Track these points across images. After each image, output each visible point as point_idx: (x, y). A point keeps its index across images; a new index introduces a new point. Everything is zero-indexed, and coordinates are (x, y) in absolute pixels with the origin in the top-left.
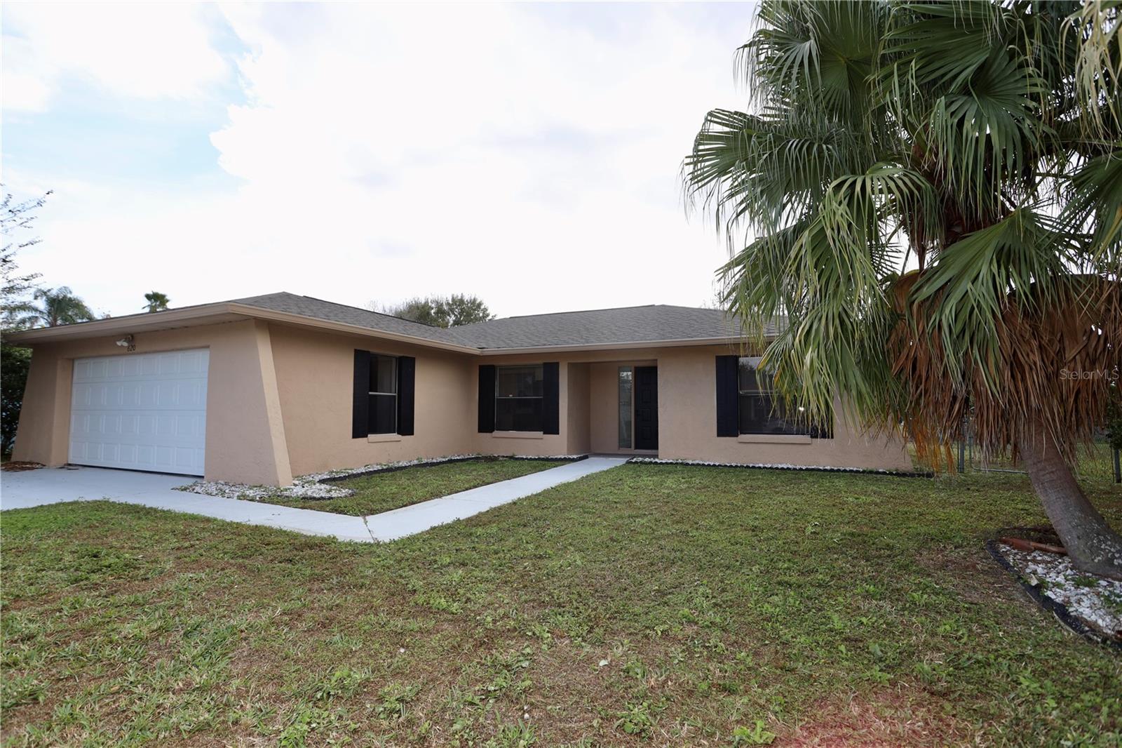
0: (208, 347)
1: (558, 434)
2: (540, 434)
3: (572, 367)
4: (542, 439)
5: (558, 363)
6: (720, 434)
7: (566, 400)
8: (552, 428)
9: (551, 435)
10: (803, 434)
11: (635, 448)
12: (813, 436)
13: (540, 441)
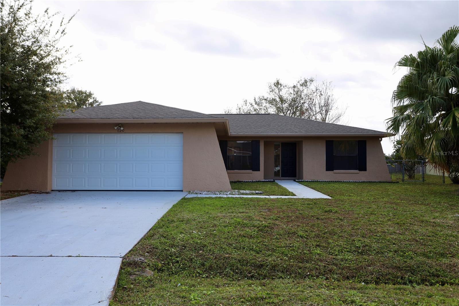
0: (183, 133)
1: (260, 171)
2: (250, 171)
3: (266, 143)
4: (252, 173)
5: (259, 141)
6: (327, 170)
7: (263, 156)
8: (256, 168)
9: (256, 172)
10: (356, 170)
11: (282, 177)
12: (360, 170)
13: (251, 174)
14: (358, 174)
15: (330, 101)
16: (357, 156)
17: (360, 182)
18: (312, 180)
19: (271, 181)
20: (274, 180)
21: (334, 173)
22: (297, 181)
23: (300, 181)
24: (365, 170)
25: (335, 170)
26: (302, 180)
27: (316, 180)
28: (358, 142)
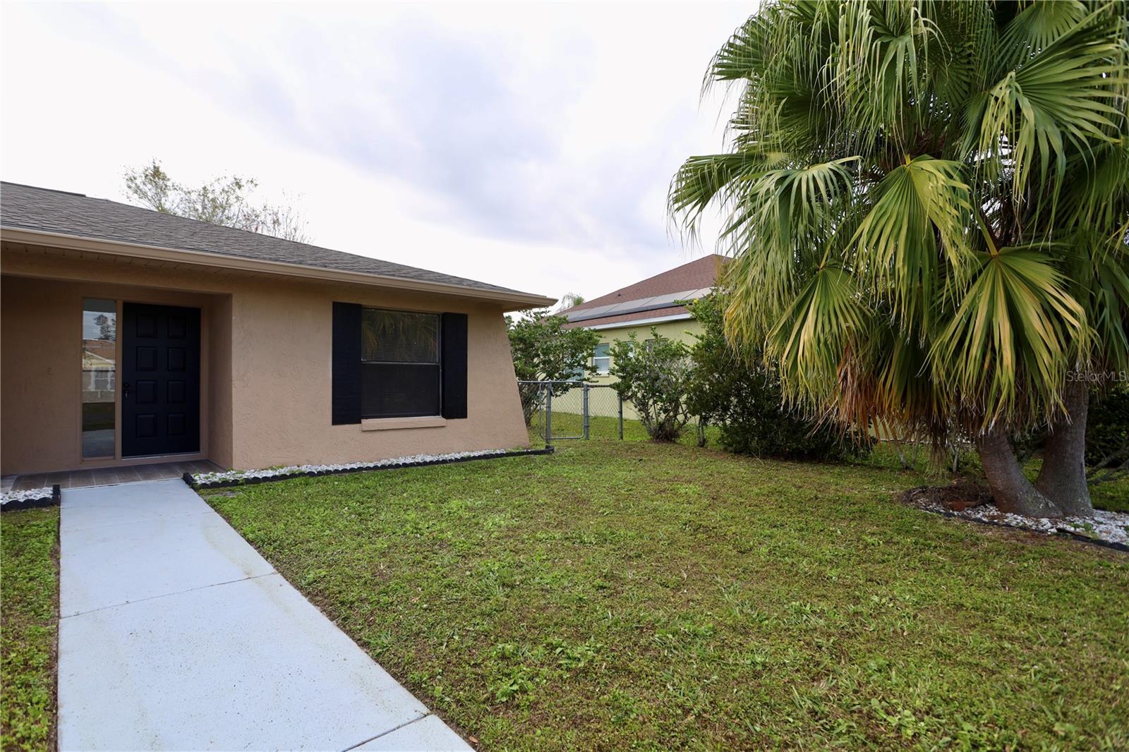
10: (434, 415)
11: (125, 455)
12: (447, 417)
14: (443, 429)
16: (438, 367)
17: (456, 459)
18: (272, 469)
19: (29, 504)
20: (57, 491)
21: (364, 431)
22: (199, 482)
23: (216, 480)
24: (463, 414)
25: (367, 418)
26: (229, 476)
27: (295, 469)
28: (443, 319)
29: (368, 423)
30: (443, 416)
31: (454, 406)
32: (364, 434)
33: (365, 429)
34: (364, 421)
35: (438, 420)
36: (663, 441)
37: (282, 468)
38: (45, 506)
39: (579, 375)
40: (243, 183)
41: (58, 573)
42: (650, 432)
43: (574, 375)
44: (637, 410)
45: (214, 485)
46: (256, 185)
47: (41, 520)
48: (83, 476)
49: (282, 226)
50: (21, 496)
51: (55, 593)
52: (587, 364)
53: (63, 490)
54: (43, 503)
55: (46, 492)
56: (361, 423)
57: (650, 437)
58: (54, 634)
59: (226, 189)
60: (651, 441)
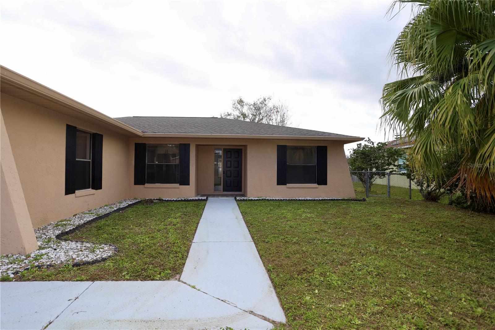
1: (189, 185)
2: (177, 185)
3: (198, 146)
6: (278, 184)
7: (195, 165)
8: (185, 181)
9: (184, 186)
10: (314, 183)
11: (223, 191)
12: (319, 184)
13: (177, 189)
14: (317, 189)
15: (285, 117)
16: (315, 166)
17: (319, 200)
18: (258, 198)
19: (202, 200)
20: (207, 198)
21: (287, 188)
22: (237, 199)
23: (242, 199)
24: (325, 183)
25: (289, 183)
26: (245, 198)
27: (264, 198)
28: (317, 148)
29: (289, 185)
30: (317, 184)
31: (322, 180)
32: (287, 189)
33: (288, 187)
34: (288, 185)
35: (315, 185)
36: (430, 201)
37: (261, 197)
38: (204, 201)
39: (393, 169)
40: (266, 99)
41: (203, 212)
42: (423, 196)
43: (390, 169)
44: (416, 185)
45: (241, 200)
46: (270, 99)
47: (202, 203)
48: (213, 196)
49: (279, 113)
50: (200, 198)
51: (201, 215)
52: (395, 164)
53: (209, 198)
54: (204, 200)
55: (205, 198)
56: (286, 185)
57: (424, 199)
58: (200, 220)
59: (261, 102)
60: (424, 200)
